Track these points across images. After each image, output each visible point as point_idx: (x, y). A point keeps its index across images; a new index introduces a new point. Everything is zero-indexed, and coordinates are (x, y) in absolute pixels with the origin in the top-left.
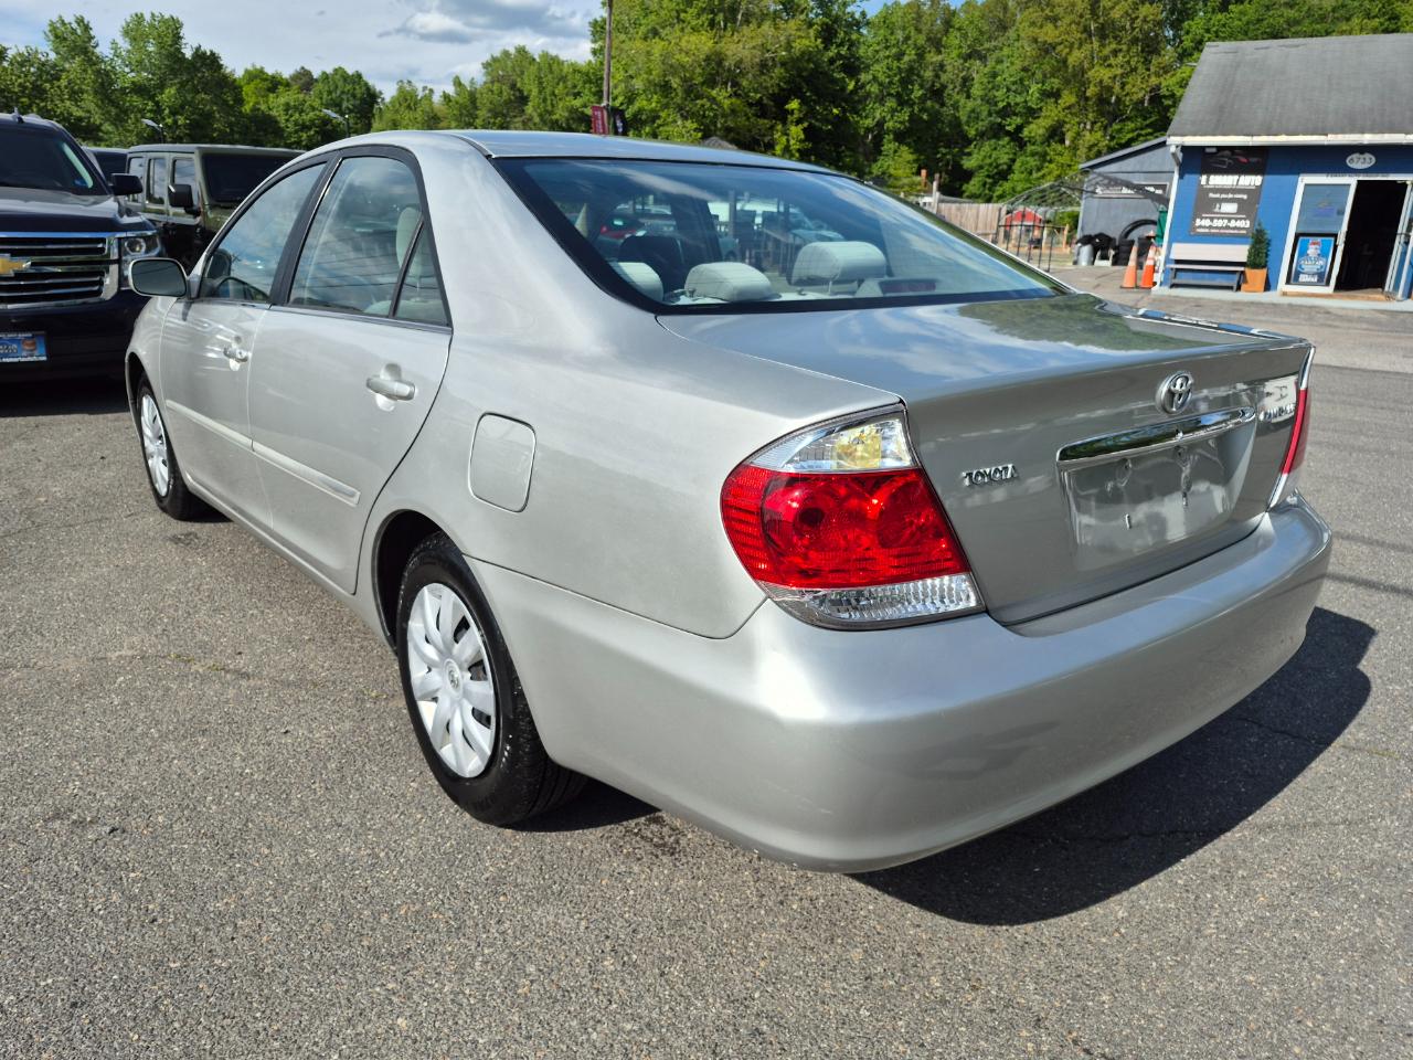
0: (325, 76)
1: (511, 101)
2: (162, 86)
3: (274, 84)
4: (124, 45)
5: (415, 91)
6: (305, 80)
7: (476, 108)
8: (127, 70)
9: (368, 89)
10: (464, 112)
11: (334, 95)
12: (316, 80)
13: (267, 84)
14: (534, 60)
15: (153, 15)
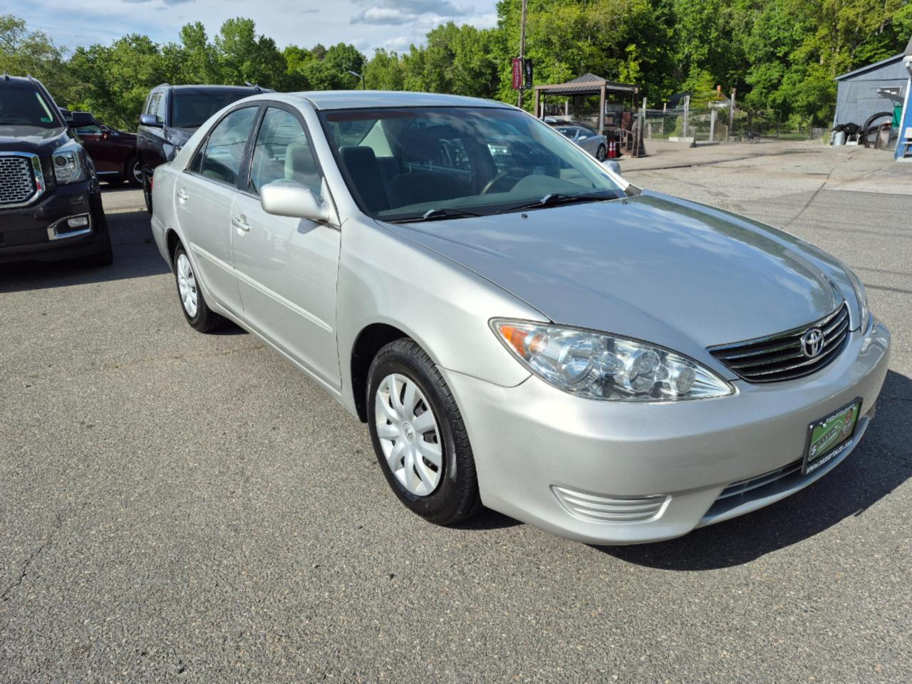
0: (333, 49)
1: (444, 57)
2: (242, 62)
3: (302, 55)
4: (222, 38)
5: (385, 55)
6: (320, 52)
7: (424, 63)
8: (223, 52)
9: (358, 55)
10: (417, 66)
11: (337, 60)
12: (327, 52)
13: (299, 56)
14: (458, 30)
15: (238, 19)
